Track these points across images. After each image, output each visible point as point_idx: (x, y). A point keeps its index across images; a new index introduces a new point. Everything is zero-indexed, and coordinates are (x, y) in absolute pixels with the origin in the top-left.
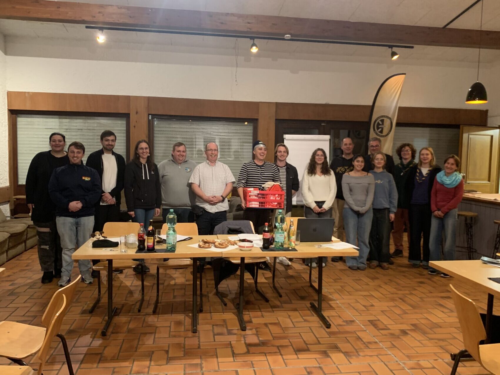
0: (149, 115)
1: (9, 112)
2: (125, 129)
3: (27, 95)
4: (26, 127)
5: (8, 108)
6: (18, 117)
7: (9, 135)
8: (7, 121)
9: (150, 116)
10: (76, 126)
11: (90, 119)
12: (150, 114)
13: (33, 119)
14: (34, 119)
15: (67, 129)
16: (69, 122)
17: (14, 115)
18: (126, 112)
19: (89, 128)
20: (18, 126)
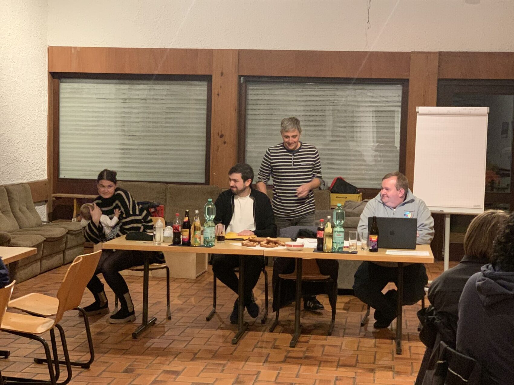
0: (240, 77)
1: (50, 75)
2: (206, 98)
3: (73, 51)
4: (72, 96)
5: (48, 70)
6: (61, 82)
7: (49, 108)
8: (47, 88)
9: (242, 78)
10: (138, 95)
11: (158, 84)
12: (242, 76)
13: (80, 84)
14: (83, 84)
15: (126, 99)
16: (129, 89)
17: (56, 80)
18: (207, 73)
19: (156, 97)
20: (61, 96)
